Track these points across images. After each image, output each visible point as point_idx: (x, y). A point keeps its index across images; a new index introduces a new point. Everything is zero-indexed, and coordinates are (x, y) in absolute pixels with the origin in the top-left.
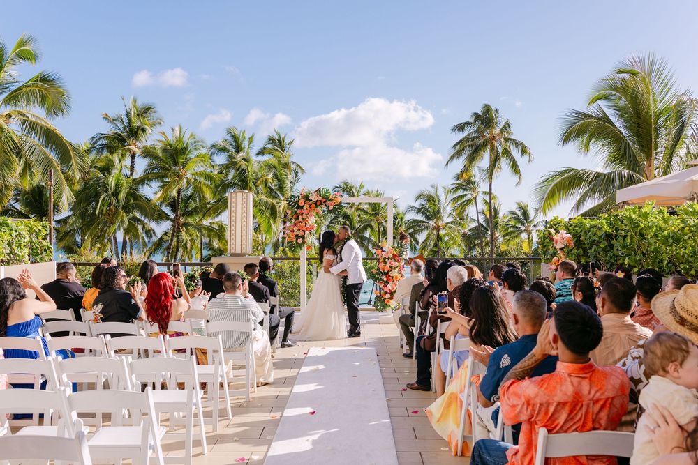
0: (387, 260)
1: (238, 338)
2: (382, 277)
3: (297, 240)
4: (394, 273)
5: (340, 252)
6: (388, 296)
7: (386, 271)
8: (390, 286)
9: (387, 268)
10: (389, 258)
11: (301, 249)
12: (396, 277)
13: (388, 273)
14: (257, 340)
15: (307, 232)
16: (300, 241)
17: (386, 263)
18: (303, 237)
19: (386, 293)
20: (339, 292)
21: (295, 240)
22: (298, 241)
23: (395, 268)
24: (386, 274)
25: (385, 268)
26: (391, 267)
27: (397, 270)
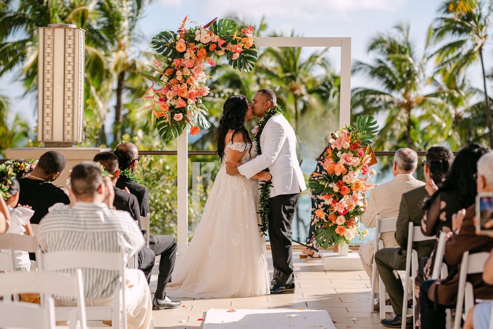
0: (339, 154)
1: (98, 281)
2: (331, 186)
3: (172, 115)
4: (353, 178)
5: (258, 137)
6: (341, 220)
7: (338, 174)
8: (345, 202)
9: (339, 169)
10: (343, 150)
11: (180, 132)
12: (357, 185)
13: (340, 177)
14: (130, 287)
15: (191, 101)
16: (179, 117)
17: (337, 160)
18: (183, 110)
19: (337, 214)
20: (254, 212)
21: (167, 115)
22: (175, 118)
23: (354, 169)
24: (338, 179)
25: (337, 167)
26: (346, 166)
27: (359, 172)
